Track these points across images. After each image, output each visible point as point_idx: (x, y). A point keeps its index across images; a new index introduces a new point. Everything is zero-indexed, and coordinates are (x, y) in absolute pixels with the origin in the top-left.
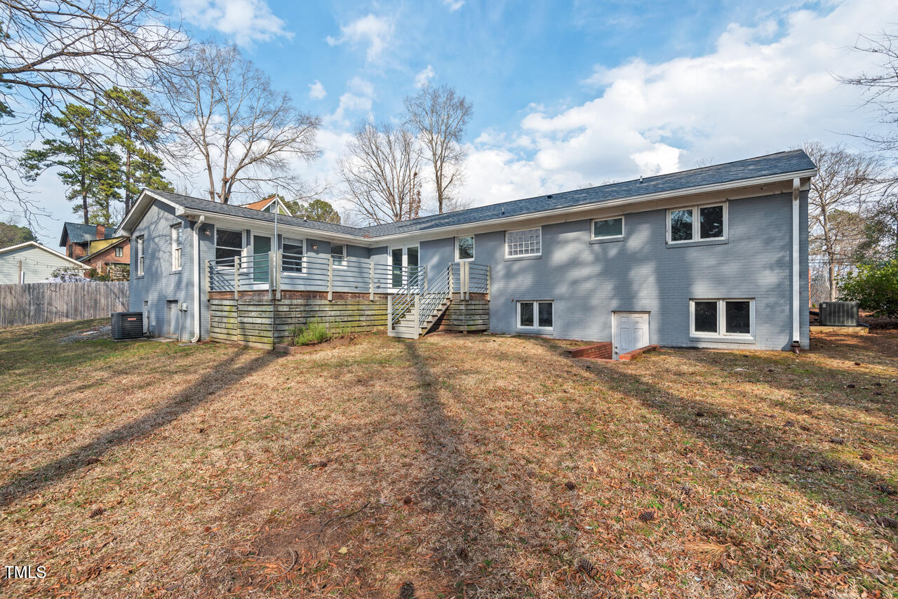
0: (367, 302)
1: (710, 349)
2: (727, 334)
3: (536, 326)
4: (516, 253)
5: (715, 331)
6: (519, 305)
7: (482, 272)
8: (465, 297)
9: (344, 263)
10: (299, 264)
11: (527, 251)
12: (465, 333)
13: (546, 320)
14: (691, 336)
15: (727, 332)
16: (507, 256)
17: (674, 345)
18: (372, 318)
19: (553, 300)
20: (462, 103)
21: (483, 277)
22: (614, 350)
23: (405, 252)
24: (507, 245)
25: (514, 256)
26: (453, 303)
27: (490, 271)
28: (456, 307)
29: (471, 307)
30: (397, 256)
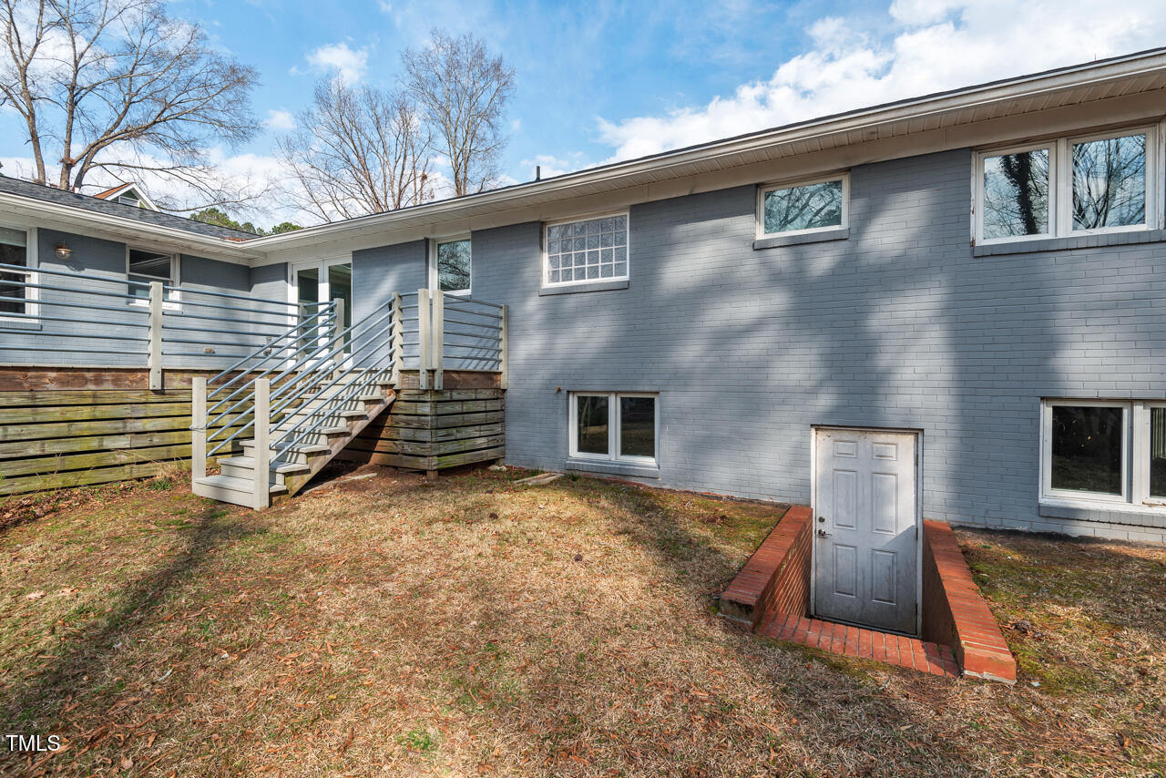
0: (134, 397)
1: (1104, 541)
2: (1156, 500)
3: (614, 455)
4: (567, 276)
5: (1115, 488)
6: (573, 403)
7: (489, 321)
8: (431, 382)
9: (175, 296)
10: (19, 291)
11: (594, 273)
12: (431, 475)
13: (640, 441)
14: (1042, 501)
15: (1152, 494)
16: (547, 284)
17: (993, 523)
18: (157, 440)
19: (657, 393)
20: (497, 67)
21: (490, 332)
22: (816, 526)
23: (324, 274)
24: (546, 257)
25: (562, 284)
26: (402, 396)
27: (508, 317)
28: (411, 408)
29: (448, 408)
30: (308, 286)
